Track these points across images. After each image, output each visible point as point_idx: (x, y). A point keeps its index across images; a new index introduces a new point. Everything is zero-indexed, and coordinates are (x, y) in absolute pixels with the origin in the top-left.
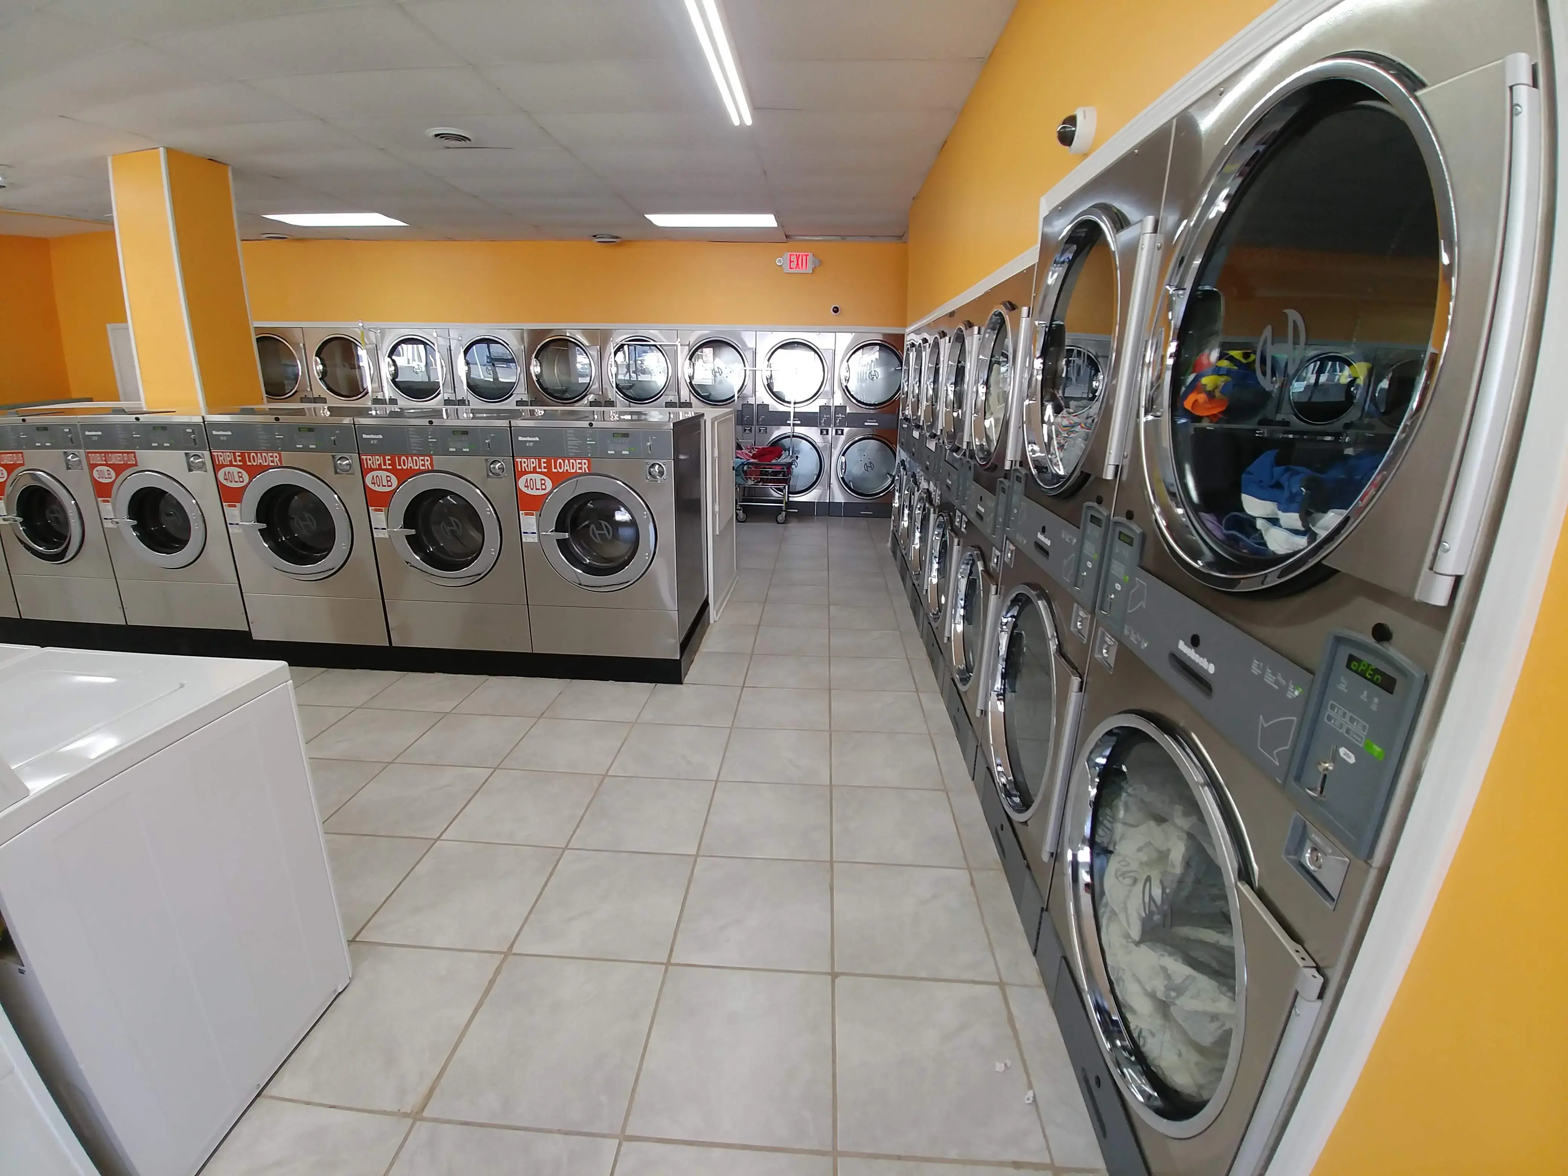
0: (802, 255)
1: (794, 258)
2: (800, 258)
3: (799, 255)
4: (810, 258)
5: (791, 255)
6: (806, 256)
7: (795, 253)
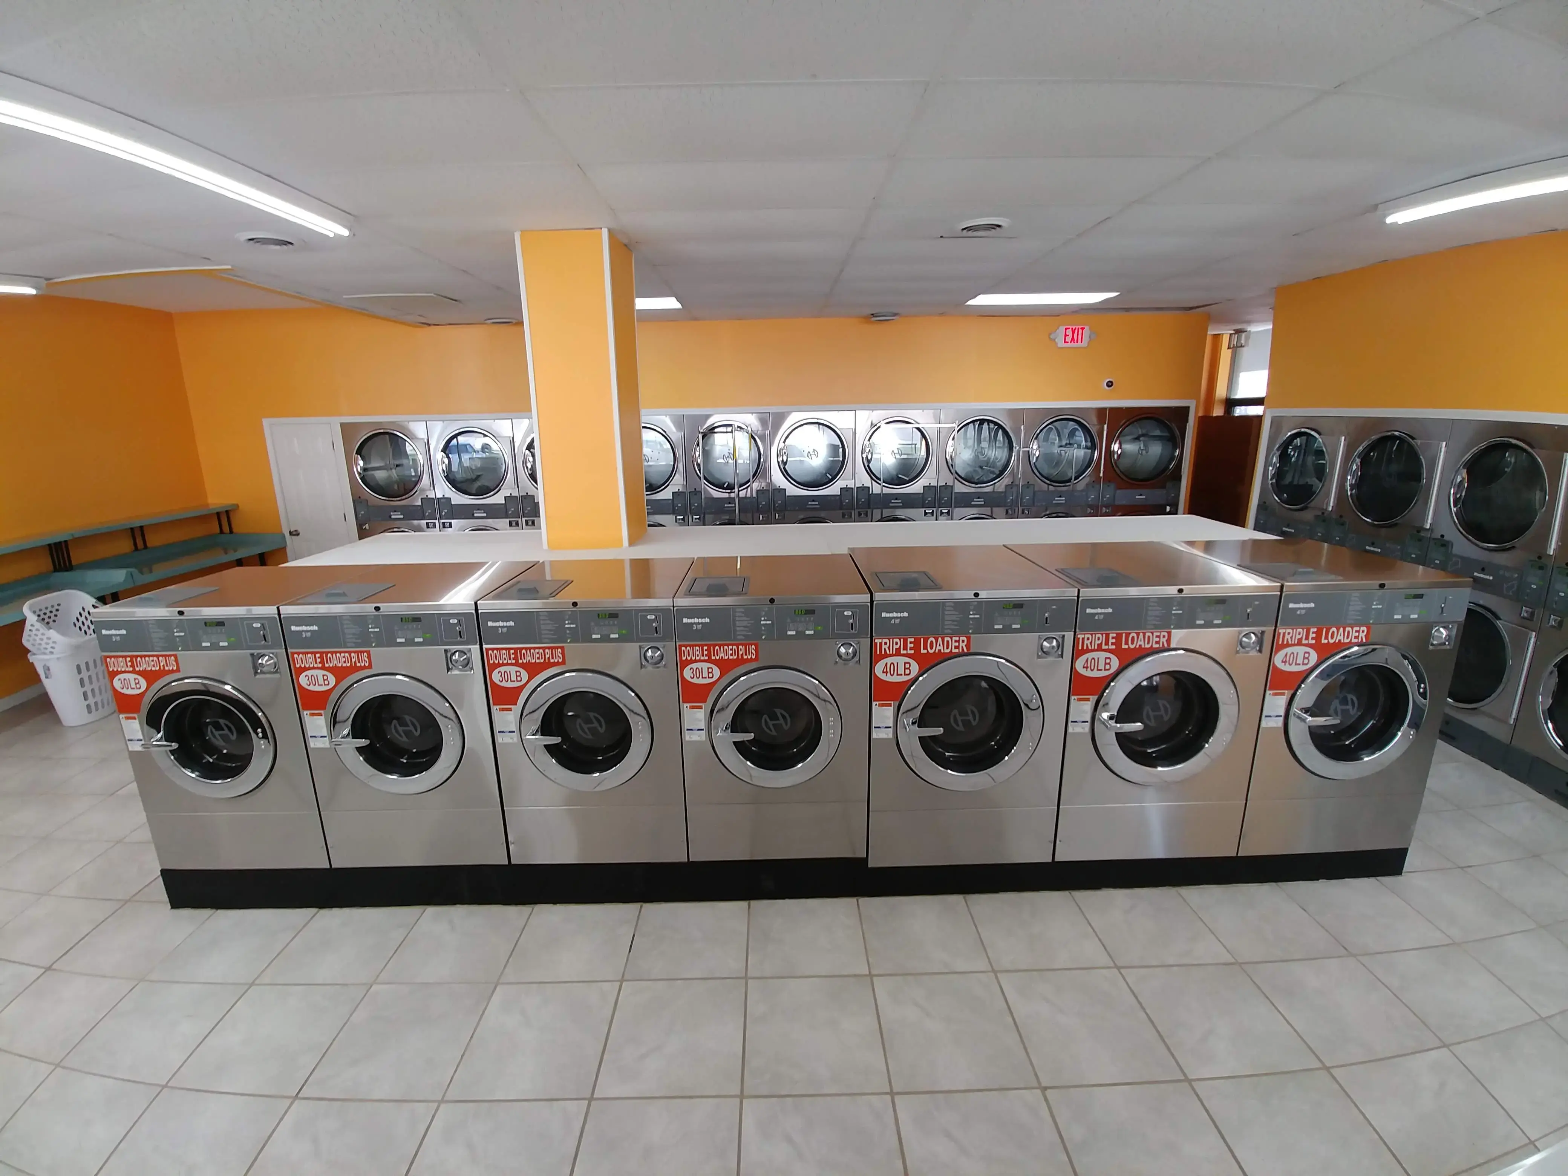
0: (1078, 329)
1: (1069, 332)
2: (1076, 331)
3: (1075, 329)
4: (1087, 332)
5: (1066, 329)
6: (1083, 329)
7: (1071, 327)
